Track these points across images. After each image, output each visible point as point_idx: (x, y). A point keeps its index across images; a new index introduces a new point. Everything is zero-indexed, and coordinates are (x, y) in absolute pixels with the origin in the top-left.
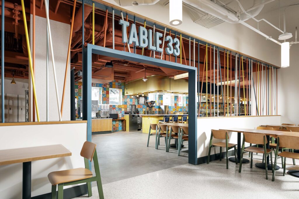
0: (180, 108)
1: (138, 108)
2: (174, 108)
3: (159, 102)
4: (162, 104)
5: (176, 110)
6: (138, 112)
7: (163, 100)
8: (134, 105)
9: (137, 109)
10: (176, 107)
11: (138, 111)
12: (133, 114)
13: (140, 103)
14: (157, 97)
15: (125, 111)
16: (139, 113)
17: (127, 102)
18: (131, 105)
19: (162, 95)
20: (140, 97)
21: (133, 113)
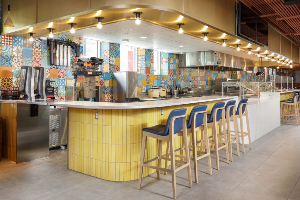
0: (157, 79)
1: (51, 80)
2: (145, 78)
3: (111, 62)
4: (118, 69)
5: (148, 83)
6: (51, 93)
7: (119, 57)
8: (37, 68)
9: (48, 82)
10: (148, 77)
11: (50, 87)
12: (33, 101)
13: (58, 64)
14: (106, 47)
15: (5, 89)
16: (53, 93)
17: (12, 57)
18: (26, 68)
19: (119, 45)
20: (58, 46)
21: (33, 95)
